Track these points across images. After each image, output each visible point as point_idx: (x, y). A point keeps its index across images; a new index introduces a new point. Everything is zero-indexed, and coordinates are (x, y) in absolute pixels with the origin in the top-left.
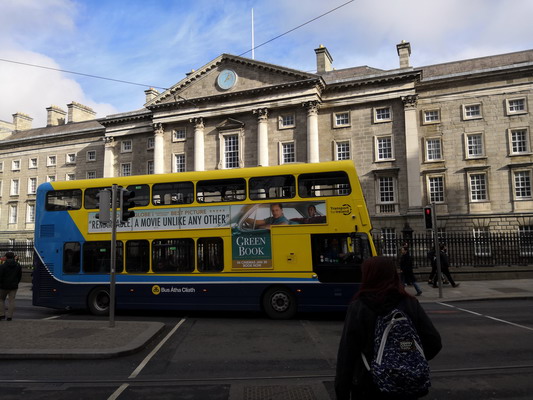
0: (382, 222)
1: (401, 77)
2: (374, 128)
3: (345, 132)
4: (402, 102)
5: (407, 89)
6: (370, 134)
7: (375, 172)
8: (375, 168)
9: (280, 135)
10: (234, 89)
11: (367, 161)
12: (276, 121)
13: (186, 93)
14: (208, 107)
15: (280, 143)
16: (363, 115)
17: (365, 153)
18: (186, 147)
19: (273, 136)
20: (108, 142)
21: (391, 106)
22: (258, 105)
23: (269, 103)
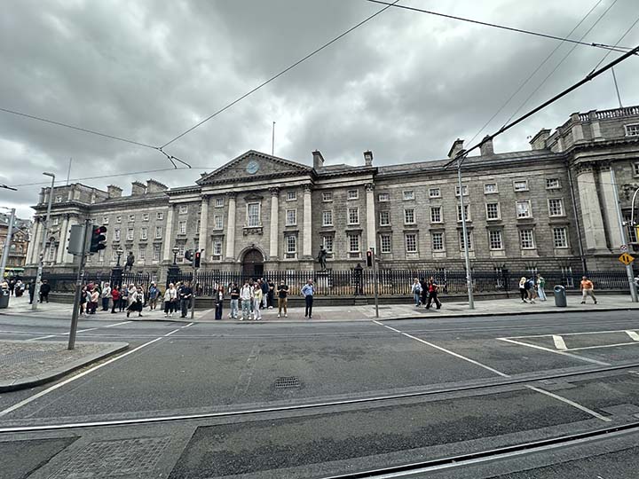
0: (351, 264)
1: (365, 171)
3: (329, 205)
4: (365, 187)
5: (368, 179)
6: (344, 207)
7: (347, 231)
8: (347, 228)
9: (286, 205)
10: (257, 174)
11: (342, 224)
12: (285, 196)
13: (225, 175)
14: (240, 185)
15: (286, 210)
16: (341, 195)
17: (341, 219)
18: (223, 211)
19: (282, 205)
20: (170, 206)
21: (358, 190)
22: (273, 185)
23: (280, 184)
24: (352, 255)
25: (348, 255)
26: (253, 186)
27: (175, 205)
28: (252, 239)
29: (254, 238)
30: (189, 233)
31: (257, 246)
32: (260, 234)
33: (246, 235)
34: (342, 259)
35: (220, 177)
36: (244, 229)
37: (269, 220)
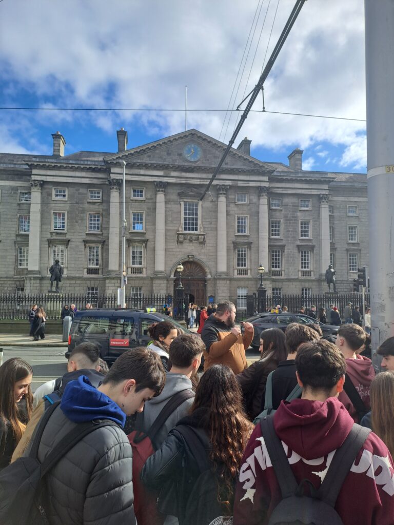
0: (303, 283)
2: (299, 214)
3: (278, 214)
4: (320, 198)
5: (323, 189)
6: (296, 218)
7: (298, 247)
8: (299, 243)
9: (236, 209)
10: (198, 163)
11: (293, 237)
12: (233, 197)
13: (149, 156)
14: (173, 174)
15: (236, 215)
16: (292, 203)
17: (292, 231)
18: (144, 206)
19: (229, 209)
20: (36, 186)
21: (311, 200)
22: (221, 181)
23: (231, 182)
24: (304, 273)
25: (300, 274)
26: (195, 179)
27: (43, 184)
28: (190, 249)
29: (193, 248)
30: (73, 231)
31: (198, 257)
32: (201, 243)
33: (181, 242)
34: (293, 277)
35: (141, 157)
36: (179, 234)
37: (213, 226)
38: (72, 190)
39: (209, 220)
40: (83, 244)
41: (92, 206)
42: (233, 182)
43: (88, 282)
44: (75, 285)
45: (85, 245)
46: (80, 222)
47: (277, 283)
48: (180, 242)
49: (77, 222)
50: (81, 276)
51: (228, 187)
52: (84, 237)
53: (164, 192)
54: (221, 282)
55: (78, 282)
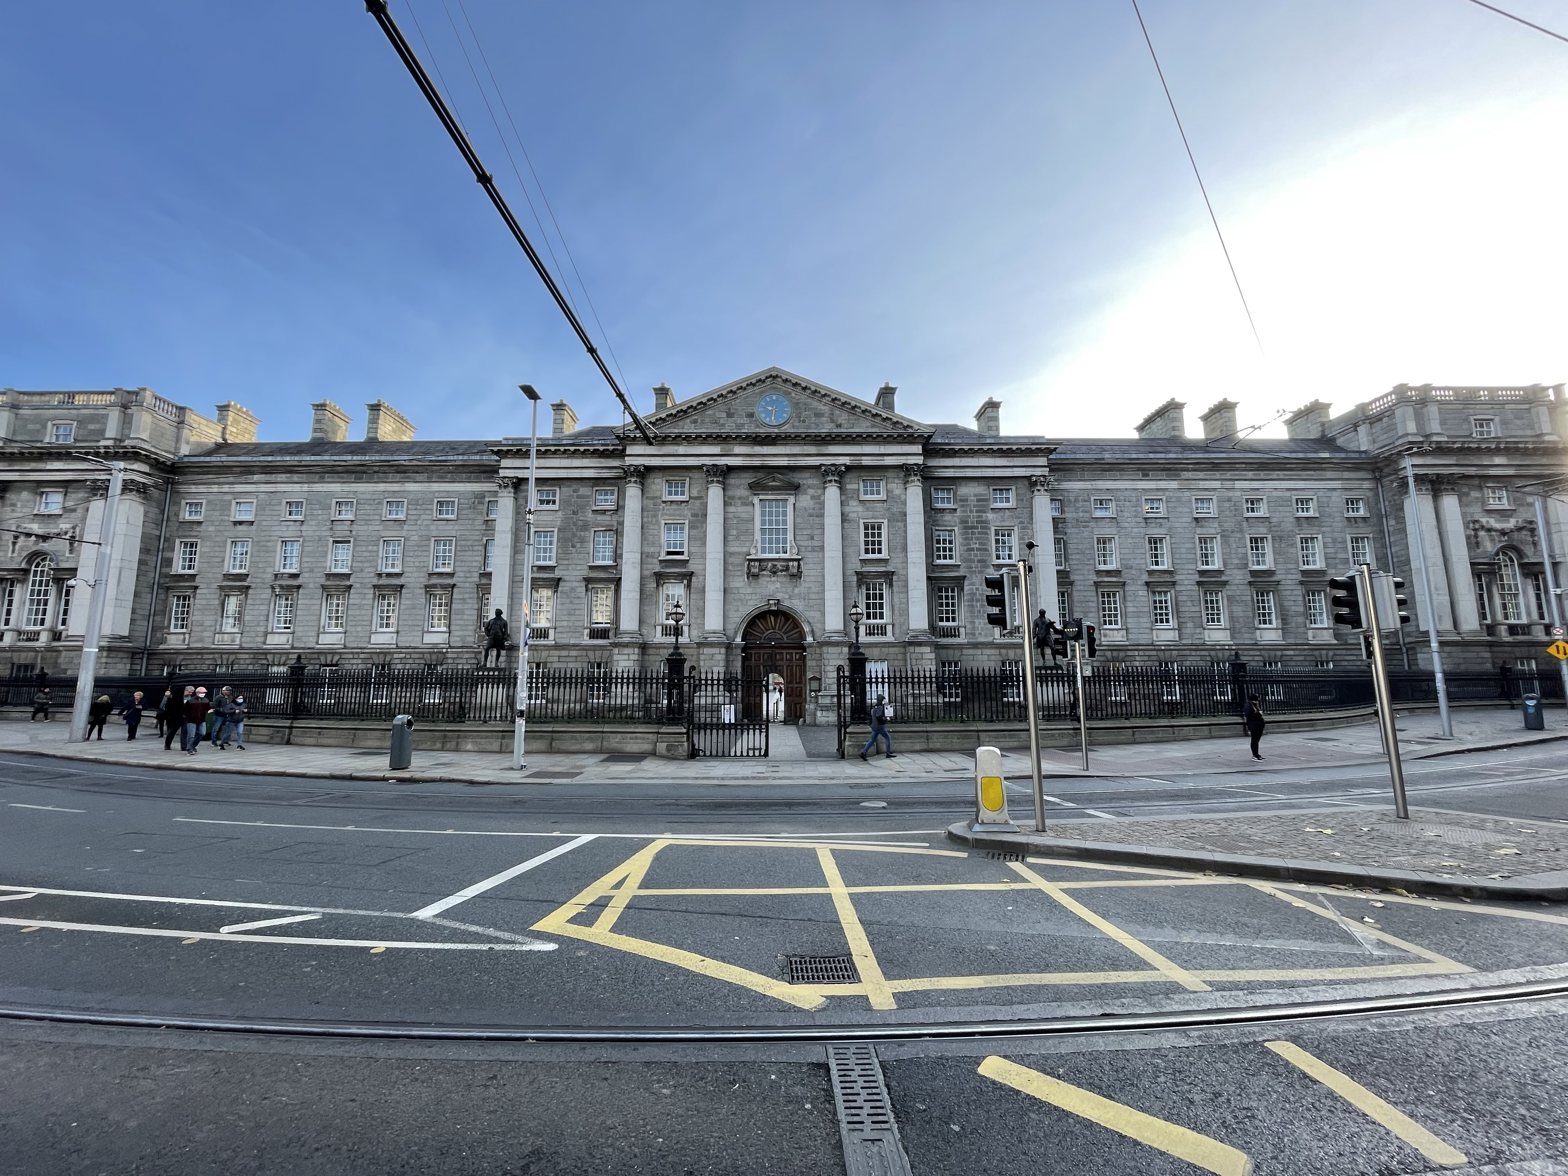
0: (1003, 651)
1: (1033, 447)
2: (990, 516)
3: (948, 517)
4: (1031, 483)
5: (1038, 466)
6: (984, 525)
8: (992, 572)
9: (860, 509)
10: (786, 427)
11: (979, 561)
12: (855, 486)
13: (695, 422)
14: (738, 449)
15: (862, 521)
16: (975, 495)
17: (978, 549)
18: (687, 511)
19: (847, 509)
20: (505, 487)
21: (1013, 488)
22: (829, 458)
23: (848, 458)
26: (779, 456)
27: (516, 483)
28: (772, 588)
29: (778, 585)
30: (566, 562)
31: (787, 603)
32: (793, 576)
33: (756, 576)
34: (981, 639)
35: (680, 423)
36: (750, 560)
37: (815, 543)
38: (567, 490)
39: (809, 532)
40: (583, 584)
41: (600, 518)
42: (852, 458)
43: (590, 653)
44: (568, 659)
45: (586, 586)
46: (578, 545)
47: (951, 652)
48: (753, 576)
49: (573, 546)
50: (577, 642)
51: (843, 468)
52: (586, 573)
53: (724, 484)
54: (831, 650)
55: (574, 653)
